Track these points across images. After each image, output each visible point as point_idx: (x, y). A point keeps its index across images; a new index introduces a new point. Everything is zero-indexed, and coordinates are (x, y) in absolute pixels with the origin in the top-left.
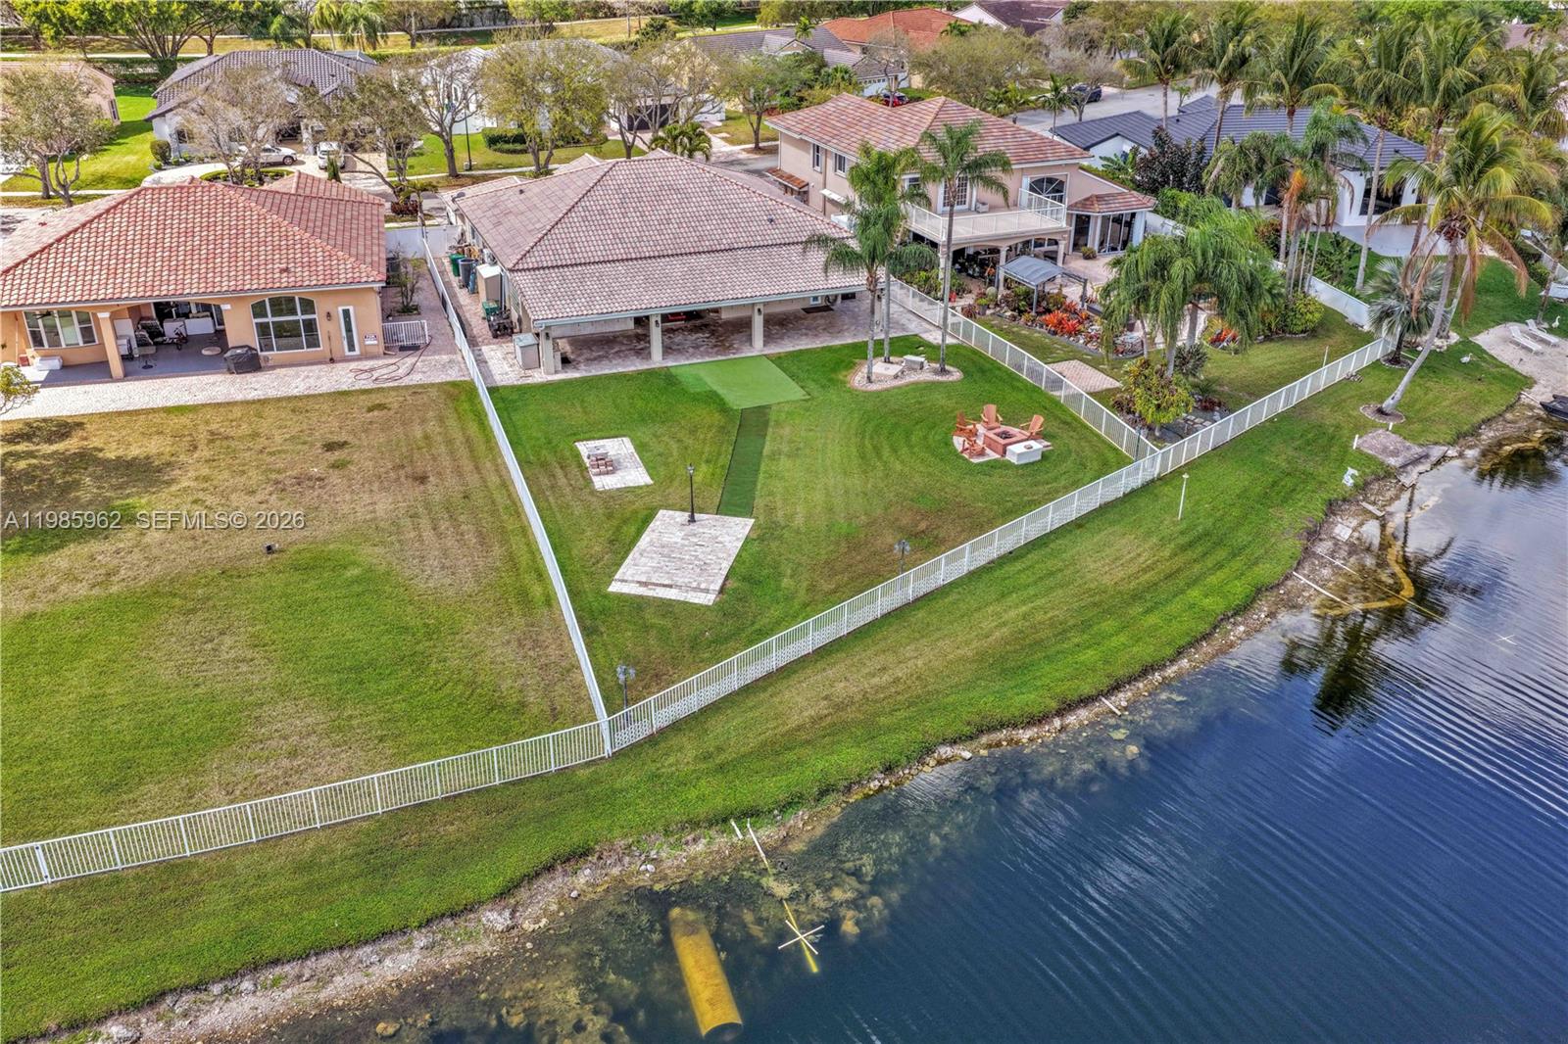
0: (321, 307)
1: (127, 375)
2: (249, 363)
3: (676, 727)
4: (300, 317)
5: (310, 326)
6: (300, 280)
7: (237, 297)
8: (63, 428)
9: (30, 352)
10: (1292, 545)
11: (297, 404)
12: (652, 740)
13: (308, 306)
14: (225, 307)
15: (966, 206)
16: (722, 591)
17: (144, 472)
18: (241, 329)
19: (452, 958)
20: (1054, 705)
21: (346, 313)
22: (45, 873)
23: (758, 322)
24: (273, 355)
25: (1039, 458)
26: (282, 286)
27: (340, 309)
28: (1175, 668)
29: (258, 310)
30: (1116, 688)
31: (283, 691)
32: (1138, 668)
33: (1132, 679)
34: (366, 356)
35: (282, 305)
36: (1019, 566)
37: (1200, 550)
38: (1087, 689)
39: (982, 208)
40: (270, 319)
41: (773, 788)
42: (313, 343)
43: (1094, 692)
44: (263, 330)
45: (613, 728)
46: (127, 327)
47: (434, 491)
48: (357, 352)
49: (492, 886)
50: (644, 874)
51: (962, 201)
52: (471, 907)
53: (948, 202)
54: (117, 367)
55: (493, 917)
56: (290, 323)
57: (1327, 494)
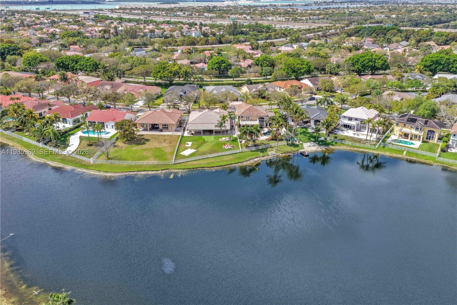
0: (169, 126)
1: (150, 131)
2: (161, 131)
3: (179, 163)
4: (167, 127)
6: (167, 123)
7: (161, 124)
8: (142, 135)
9: (141, 127)
10: (247, 159)
11: (164, 135)
12: (177, 164)
13: (168, 125)
14: (159, 125)
16: (189, 155)
17: (148, 140)
18: (161, 127)
22: (134, 164)
23: (214, 132)
24: (164, 130)
25: (230, 149)
26: (165, 123)
27: (171, 126)
28: (225, 166)
29: (163, 125)
30: (217, 167)
31: (152, 157)
33: (219, 166)
35: (165, 125)
36: (218, 157)
37: (237, 158)
38: (214, 166)
39: (252, 120)
41: (183, 168)
42: (168, 129)
44: (163, 127)
45: (174, 162)
46: (151, 126)
47: (171, 145)
48: (172, 131)
50: (172, 171)
51: (249, 119)
52: (159, 170)
53: (247, 119)
54: (149, 130)
55: (160, 171)
56: (166, 127)
57: (258, 156)
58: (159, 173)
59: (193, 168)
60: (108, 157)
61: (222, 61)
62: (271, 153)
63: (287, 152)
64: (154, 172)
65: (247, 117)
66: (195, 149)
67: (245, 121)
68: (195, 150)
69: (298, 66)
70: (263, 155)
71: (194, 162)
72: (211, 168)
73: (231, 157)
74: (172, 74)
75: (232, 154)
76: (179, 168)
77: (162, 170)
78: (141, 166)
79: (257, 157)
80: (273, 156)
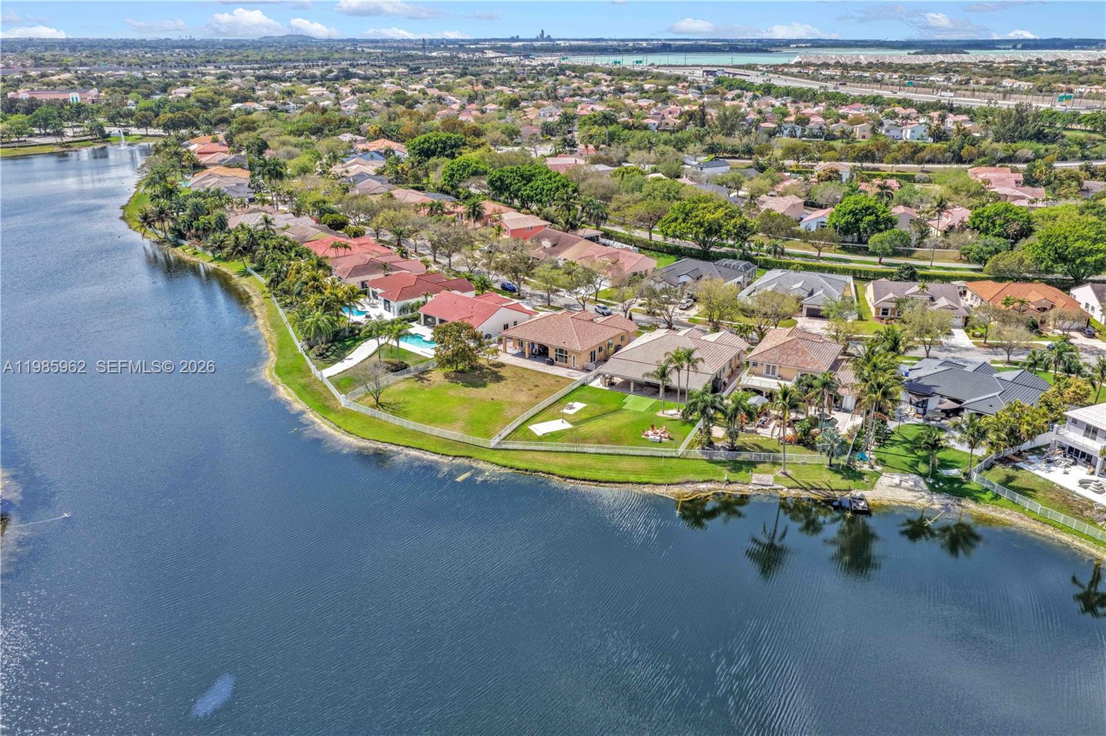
0: (569, 354)
1: (529, 358)
2: (551, 363)
3: (505, 449)
4: (564, 355)
5: (566, 358)
6: (566, 347)
7: (552, 346)
8: (502, 365)
10: (678, 481)
12: (500, 449)
13: (566, 353)
14: (550, 348)
15: (775, 376)
16: (544, 434)
17: (499, 379)
18: (552, 354)
19: (441, 460)
20: (566, 476)
22: (412, 427)
24: (558, 362)
26: (561, 345)
27: (573, 355)
29: (556, 351)
30: (586, 480)
31: (464, 420)
34: (576, 369)
35: (561, 351)
37: (653, 470)
38: (577, 477)
40: (558, 354)
41: (506, 463)
42: (566, 362)
44: (556, 356)
45: (497, 443)
48: (574, 367)
49: (454, 454)
50: (474, 465)
51: (773, 373)
52: (449, 456)
54: (527, 356)
55: (451, 458)
56: (562, 355)
57: (715, 478)
58: (445, 461)
59: (526, 470)
60: (377, 400)
61: (868, 208)
62: (757, 480)
63: (809, 488)
64: (436, 457)
65: (769, 366)
66: (572, 423)
67: (760, 375)
68: (571, 426)
69: (1078, 244)
70: (732, 480)
71: (539, 456)
72: (568, 481)
73: (641, 464)
74: (702, 230)
75: (651, 456)
76: (495, 461)
77: (456, 456)
78: (422, 435)
79: (710, 481)
80: (760, 487)
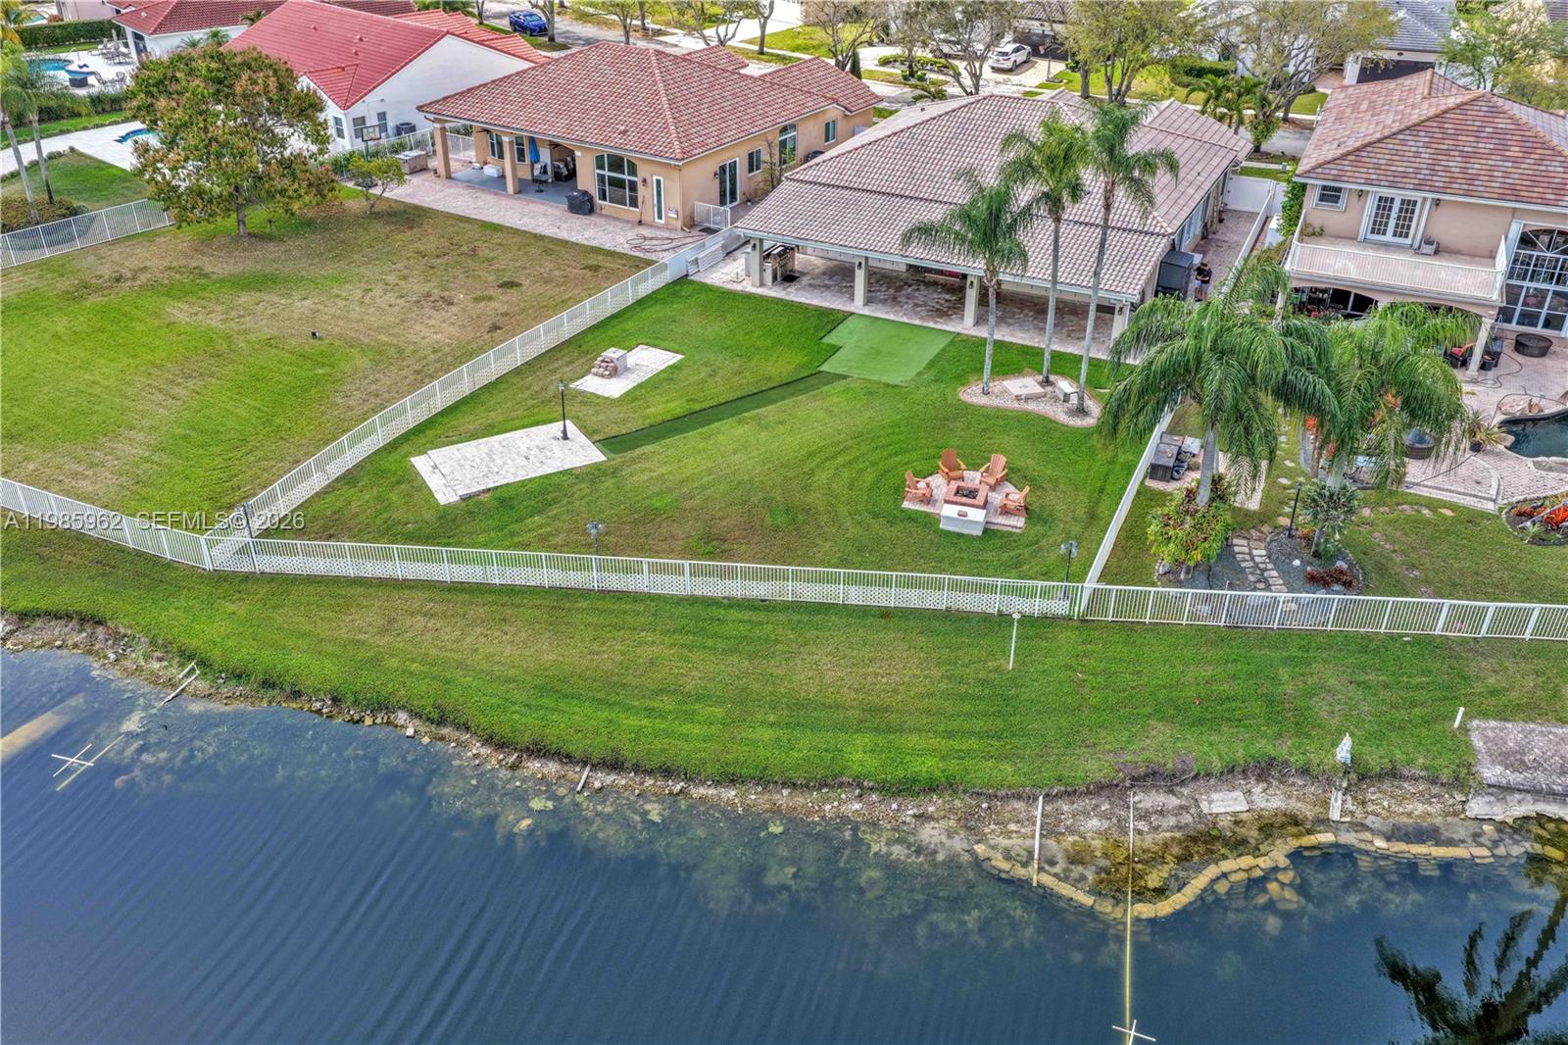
0: (642, 172)
2: (583, 206)
3: (276, 577)
4: (627, 177)
5: (633, 187)
6: (626, 143)
7: (586, 148)
10: (1094, 767)
12: (248, 577)
14: (578, 153)
15: (1408, 241)
16: (464, 499)
18: (587, 179)
20: (525, 739)
21: (658, 182)
23: (970, 297)
24: (606, 204)
25: (980, 533)
26: (618, 144)
27: (655, 178)
28: (712, 791)
29: (599, 162)
30: (615, 765)
32: (656, 762)
34: (668, 227)
35: (616, 163)
36: (746, 615)
37: (967, 707)
38: (576, 747)
39: (1430, 249)
40: (607, 173)
41: (240, 656)
42: (634, 203)
43: (578, 754)
44: (601, 181)
48: (663, 222)
50: (106, 659)
51: (1402, 230)
53: (1378, 227)
54: (513, 184)
56: (622, 178)
57: (1282, 750)
65: (1385, 203)
66: (606, 441)
67: (1350, 237)
70: (1375, 760)
72: (534, 766)
79: (1265, 770)
